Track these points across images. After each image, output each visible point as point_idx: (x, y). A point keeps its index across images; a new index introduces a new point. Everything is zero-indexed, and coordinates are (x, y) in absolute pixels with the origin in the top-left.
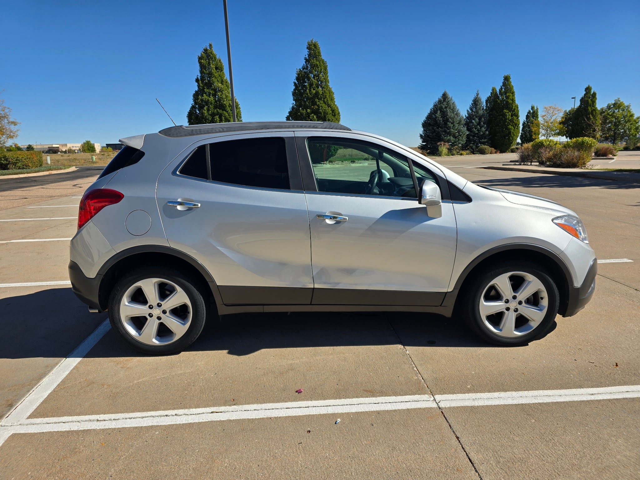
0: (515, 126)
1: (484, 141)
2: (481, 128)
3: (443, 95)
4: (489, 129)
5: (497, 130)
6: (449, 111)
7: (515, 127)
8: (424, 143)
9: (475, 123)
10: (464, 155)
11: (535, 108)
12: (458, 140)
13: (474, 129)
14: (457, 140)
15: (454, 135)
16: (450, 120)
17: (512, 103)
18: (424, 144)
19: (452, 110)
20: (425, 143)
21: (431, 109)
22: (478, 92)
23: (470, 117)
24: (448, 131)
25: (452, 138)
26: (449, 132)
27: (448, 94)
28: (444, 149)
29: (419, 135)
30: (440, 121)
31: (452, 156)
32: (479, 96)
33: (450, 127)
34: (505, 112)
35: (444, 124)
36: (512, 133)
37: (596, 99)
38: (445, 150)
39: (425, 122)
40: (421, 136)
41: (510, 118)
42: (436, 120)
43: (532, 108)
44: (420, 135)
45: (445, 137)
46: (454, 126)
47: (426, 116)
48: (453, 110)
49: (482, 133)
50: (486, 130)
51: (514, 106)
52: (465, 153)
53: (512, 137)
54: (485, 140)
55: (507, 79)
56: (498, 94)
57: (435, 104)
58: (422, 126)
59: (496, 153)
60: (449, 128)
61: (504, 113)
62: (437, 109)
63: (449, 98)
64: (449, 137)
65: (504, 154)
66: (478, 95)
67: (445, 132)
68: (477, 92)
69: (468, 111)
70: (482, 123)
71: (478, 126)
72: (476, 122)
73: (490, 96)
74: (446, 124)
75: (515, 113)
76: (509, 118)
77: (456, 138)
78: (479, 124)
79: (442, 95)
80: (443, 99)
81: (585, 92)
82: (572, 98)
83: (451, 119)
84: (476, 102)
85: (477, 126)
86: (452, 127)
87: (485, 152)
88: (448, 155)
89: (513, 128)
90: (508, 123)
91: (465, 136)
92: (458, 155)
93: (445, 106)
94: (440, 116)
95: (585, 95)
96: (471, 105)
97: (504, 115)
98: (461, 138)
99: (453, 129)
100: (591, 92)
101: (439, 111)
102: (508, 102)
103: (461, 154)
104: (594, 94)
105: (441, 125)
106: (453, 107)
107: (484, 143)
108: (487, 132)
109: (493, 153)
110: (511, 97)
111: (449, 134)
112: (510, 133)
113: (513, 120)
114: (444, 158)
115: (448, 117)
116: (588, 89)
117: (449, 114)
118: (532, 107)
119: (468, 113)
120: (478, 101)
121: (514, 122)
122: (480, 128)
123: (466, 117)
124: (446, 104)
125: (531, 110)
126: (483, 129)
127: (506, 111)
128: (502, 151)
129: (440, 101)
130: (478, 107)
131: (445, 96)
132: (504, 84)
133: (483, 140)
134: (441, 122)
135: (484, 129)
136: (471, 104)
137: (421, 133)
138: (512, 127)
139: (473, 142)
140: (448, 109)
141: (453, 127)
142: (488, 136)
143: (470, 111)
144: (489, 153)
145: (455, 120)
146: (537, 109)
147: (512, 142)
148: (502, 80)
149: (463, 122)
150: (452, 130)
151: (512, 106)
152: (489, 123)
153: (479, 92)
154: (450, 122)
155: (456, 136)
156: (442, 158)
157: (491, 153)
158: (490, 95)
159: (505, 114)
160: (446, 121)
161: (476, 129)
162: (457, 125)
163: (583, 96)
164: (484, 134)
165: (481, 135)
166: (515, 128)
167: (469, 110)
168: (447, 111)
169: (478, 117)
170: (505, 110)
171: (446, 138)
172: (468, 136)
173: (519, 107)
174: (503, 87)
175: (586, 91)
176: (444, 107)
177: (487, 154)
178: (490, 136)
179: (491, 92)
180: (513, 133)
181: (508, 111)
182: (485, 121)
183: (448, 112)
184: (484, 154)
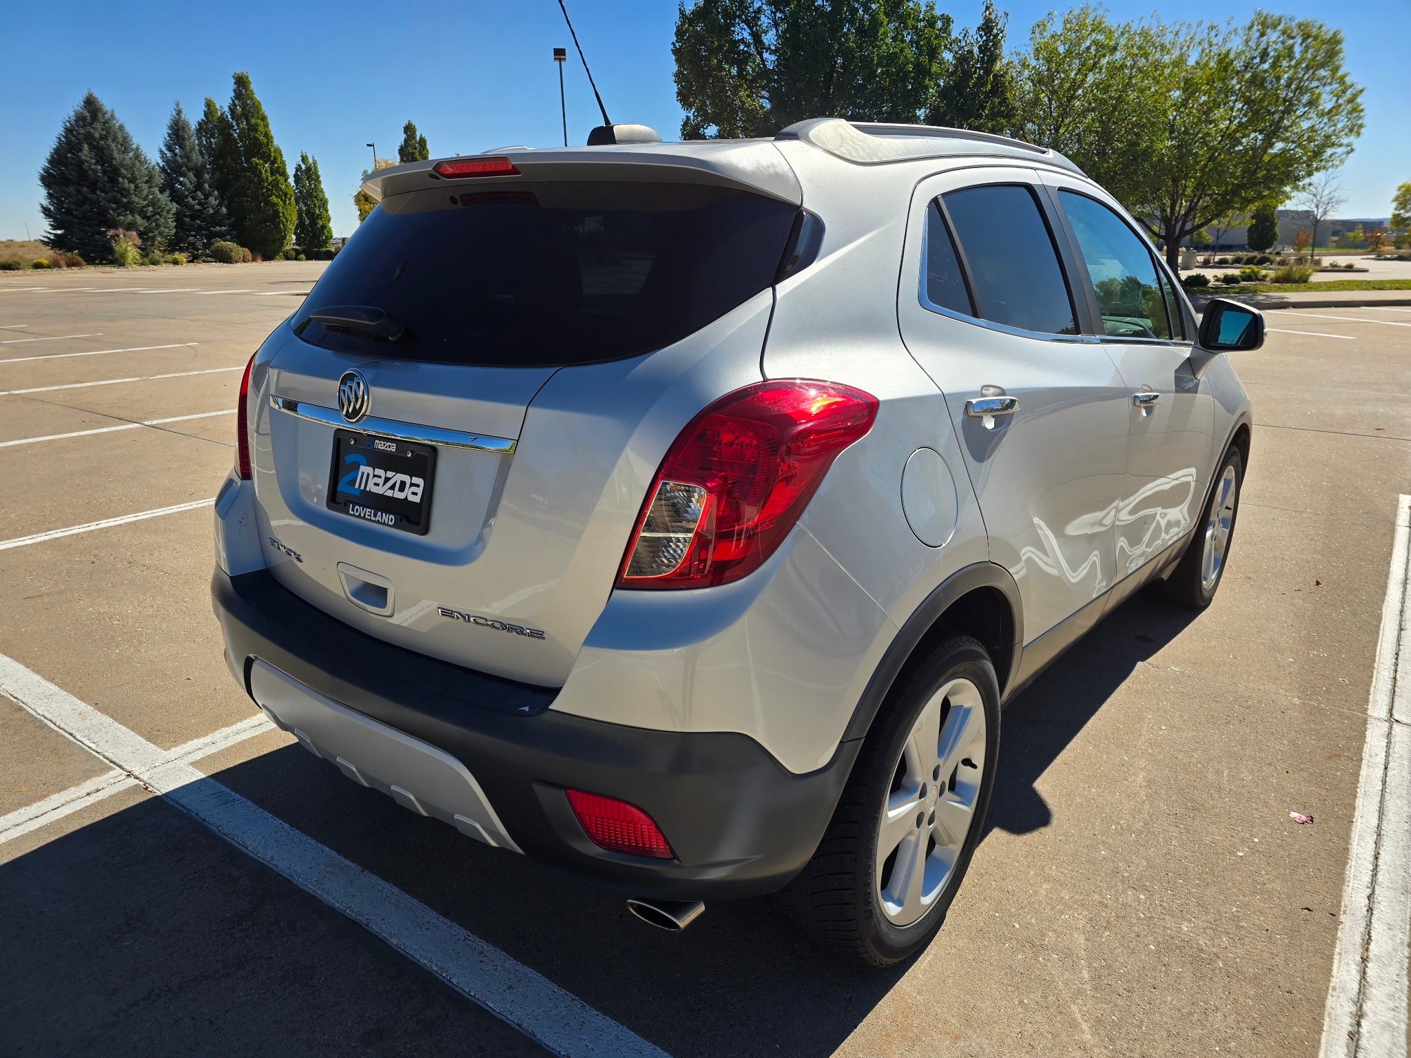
0: (285, 197)
1: (220, 231)
2: (206, 198)
3: (85, 102)
4: (226, 201)
5: (246, 204)
6: (115, 148)
7: (285, 201)
8: (58, 229)
9: (188, 183)
10: (182, 264)
11: (311, 161)
12: (156, 225)
13: (190, 199)
14: (154, 224)
15: (142, 211)
16: (124, 171)
17: (268, 143)
18: (59, 232)
19: (122, 145)
20: (61, 229)
21: (60, 139)
22: (177, 105)
23: (173, 169)
24: (125, 200)
25: (139, 219)
26: (128, 202)
27: (99, 100)
28: (128, 245)
29: (40, 209)
30: (95, 171)
31: (155, 267)
32: (183, 116)
33: (128, 190)
34: (257, 164)
35: (107, 182)
36: (281, 214)
37: (427, 151)
38: (131, 250)
39: (46, 170)
40: (46, 211)
41: (270, 178)
42: (83, 169)
43: (304, 159)
44: (42, 207)
45: (119, 215)
46: (138, 188)
47: (48, 155)
48: (125, 144)
49: (211, 211)
50: (220, 204)
51: (272, 150)
52: (185, 260)
53: (284, 225)
54: (224, 228)
55: (241, 82)
56: (229, 116)
57: (68, 124)
58: (40, 183)
59: (254, 260)
60: (124, 192)
61: (255, 165)
62: (78, 139)
63: (106, 113)
64: (130, 217)
65: (272, 263)
66: (179, 112)
67: (116, 201)
68: (175, 107)
69: (161, 151)
70: (206, 186)
71: (199, 192)
72: (190, 182)
73: (203, 120)
74: (113, 181)
75: (278, 167)
76: (267, 177)
77: (148, 218)
78: (199, 187)
79: (82, 103)
80: (88, 115)
81: (404, 136)
82: (368, 145)
83: (125, 169)
84: (177, 131)
85: (196, 191)
86: (132, 192)
87: (230, 258)
88: (142, 264)
89: (281, 202)
90: (268, 190)
91: (170, 216)
92: (167, 265)
93: (101, 135)
94: (91, 158)
95: (406, 141)
96: (168, 139)
97: (254, 169)
98: (162, 220)
99: (136, 195)
100: (416, 137)
101: (86, 146)
102: (257, 139)
103: (176, 262)
104: (423, 142)
105: (100, 185)
106: (125, 138)
107: (222, 236)
108: (224, 210)
109: (248, 261)
110: (261, 128)
111: (129, 208)
112: (277, 212)
113: (278, 184)
114: (134, 271)
115: (114, 162)
116: (409, 130)
117: (116, 154)
118: (302, 156)
119: (162, 157)
120: (183, 128)
121: (281, 190)
122: (203, 197)
123: (159, 166)
124: (103, 129)
125: (301, 163)
126: (213, 201)
127: (258, 161)
128: (268, 257)
129: (80, 118)
130: (188, 143)
131: (90, 103)
132: (238, 95)
133: (218, 228)
134: (100, 174)
135: (216, 200)
136: (166, 135)
137: (46, 203)
138: (279, 200)
139: (193, 233)
140: (110, 142)
141: (135, 190)
142: (228, 219)
143: (166, 152)
144: (239, 258)
145: (136, 173)
146: (315, 162)
147: (285, 235)
148: (231, 85)
149: (159, 179)
150: (136, 199)
151: (269, 150)
152: (221, 186)
153: (181, 106)
154: (124, 177)
155: (148, 215)
156: (129, 271)
157: (244, 261)
158: (204, 118)
159: (256, 168)
160: (113, 173)
161: (194, 199)
162: (145, 186)
163: (403, 143)
164: (217, 212)
165: (211, 216)
166: (285, 203)
167: (164, 149)
168: (110, 146)
169: (193, 169)
170: (254, 159)
171: (122, 218)
172: (178, 217)
173: (283, 153)
174: (236, 101)
175: (405, 132)
176: (97, 135)
177: (237, 262)
178: (233, 219)
179: (205, 111)
180: (283, 213)
181: (261, 162)
182: (212, 180)
183: (112, 151)
184: (231, 263)
